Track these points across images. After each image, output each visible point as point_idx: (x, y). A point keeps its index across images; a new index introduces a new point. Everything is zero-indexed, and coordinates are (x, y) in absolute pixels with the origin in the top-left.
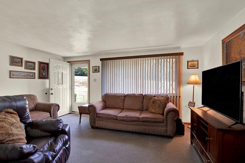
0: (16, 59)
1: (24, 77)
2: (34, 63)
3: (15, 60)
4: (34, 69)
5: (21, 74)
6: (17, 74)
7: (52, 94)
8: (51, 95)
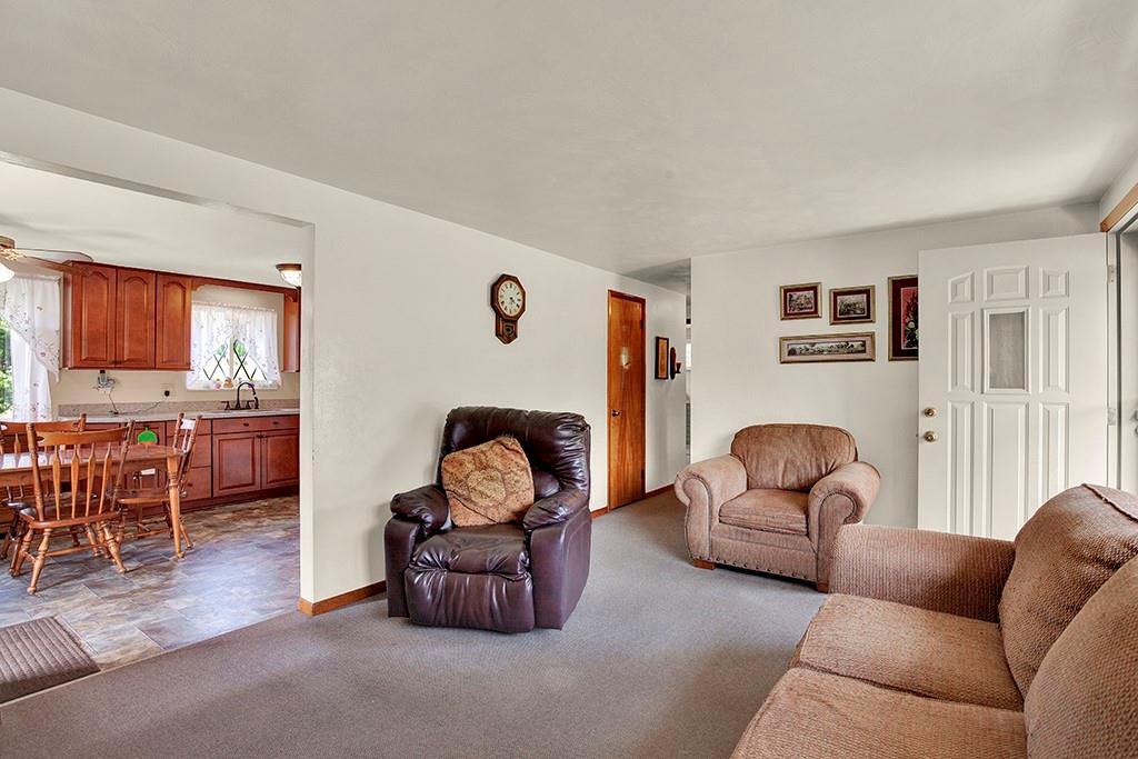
0: (798, 293)
1: (829, 357)
2: (869, 291)
3: (795, 297)
4: (867, 316)
5: (817, 346)
6: (802, 346)
7: (929, 437)
8: (924, 446)
